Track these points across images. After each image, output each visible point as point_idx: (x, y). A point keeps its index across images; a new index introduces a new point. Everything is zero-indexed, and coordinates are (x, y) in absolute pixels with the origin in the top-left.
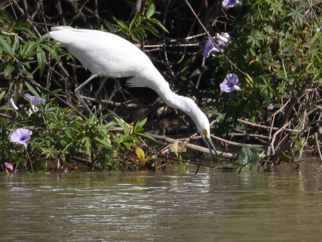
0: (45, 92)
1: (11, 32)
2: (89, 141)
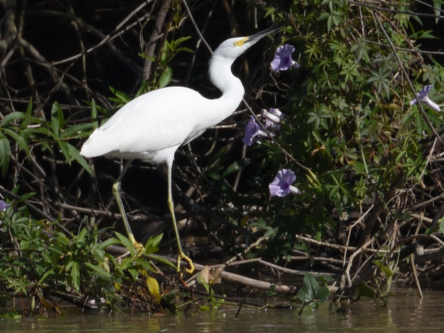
0: (11, 198)
2: (77, 268)
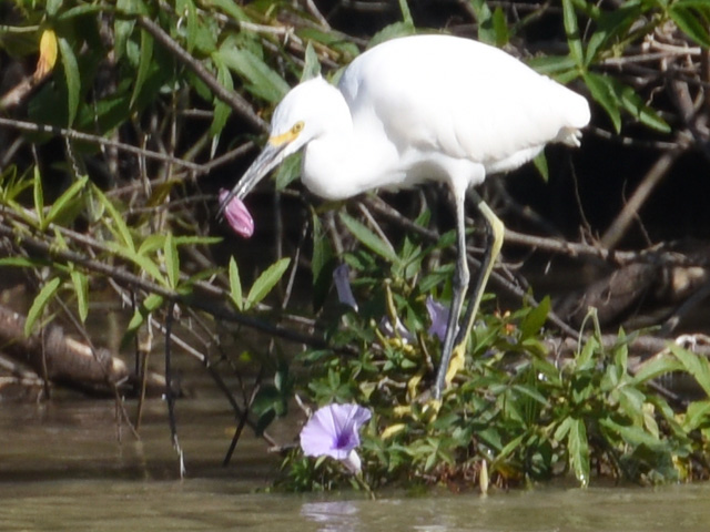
0: (416, 239)
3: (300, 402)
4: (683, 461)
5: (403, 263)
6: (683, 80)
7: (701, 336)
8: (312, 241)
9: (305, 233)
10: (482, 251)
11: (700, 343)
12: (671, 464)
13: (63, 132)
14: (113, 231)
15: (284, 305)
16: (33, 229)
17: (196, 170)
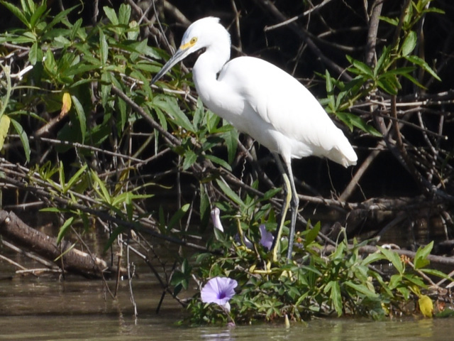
0: (252, 195)
1: (176, 89)
2: (337, 288)
3: (195, 278)
4: (387, 305)
5: (246, 207)
6: (381, 116)
7: (393, 245)
8: (200, 197)
9: (196, 193)
10: (282, 200)
11: (393, 248)
12: (381, 307)
13: (74, 144)
14: (100, 194)
15: (186, 230)
16: (59, 193)
17: (141, 163)
